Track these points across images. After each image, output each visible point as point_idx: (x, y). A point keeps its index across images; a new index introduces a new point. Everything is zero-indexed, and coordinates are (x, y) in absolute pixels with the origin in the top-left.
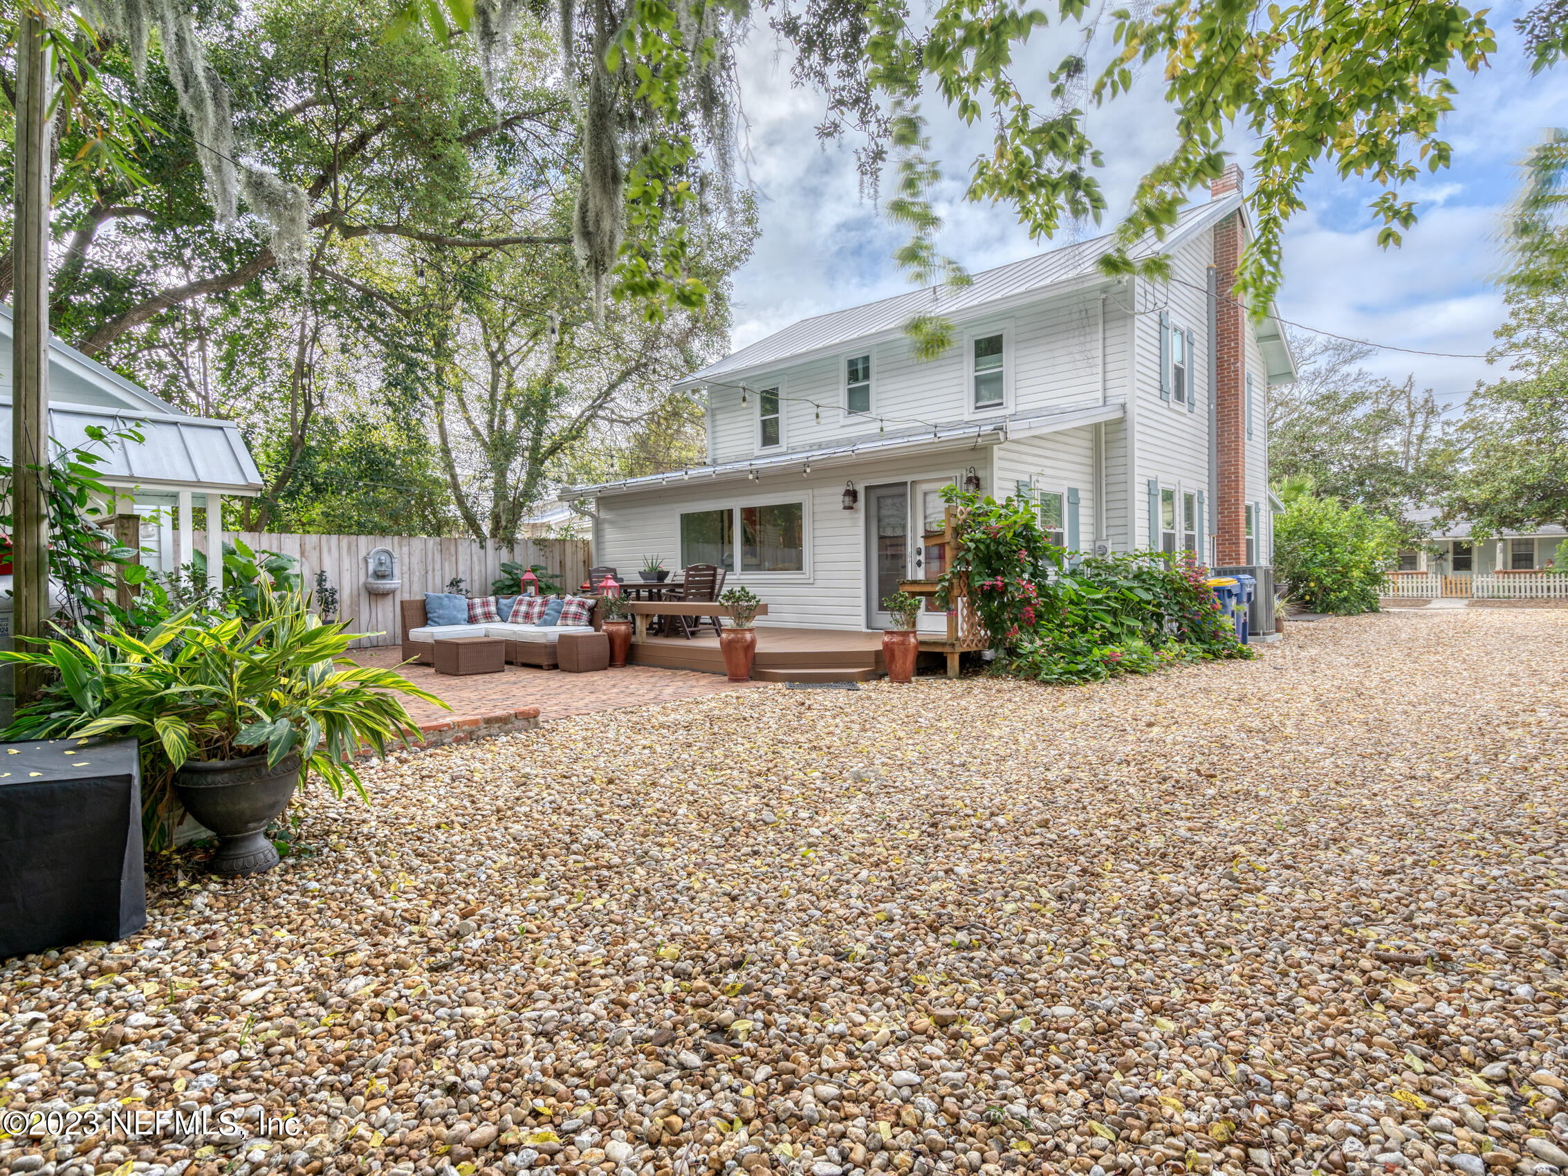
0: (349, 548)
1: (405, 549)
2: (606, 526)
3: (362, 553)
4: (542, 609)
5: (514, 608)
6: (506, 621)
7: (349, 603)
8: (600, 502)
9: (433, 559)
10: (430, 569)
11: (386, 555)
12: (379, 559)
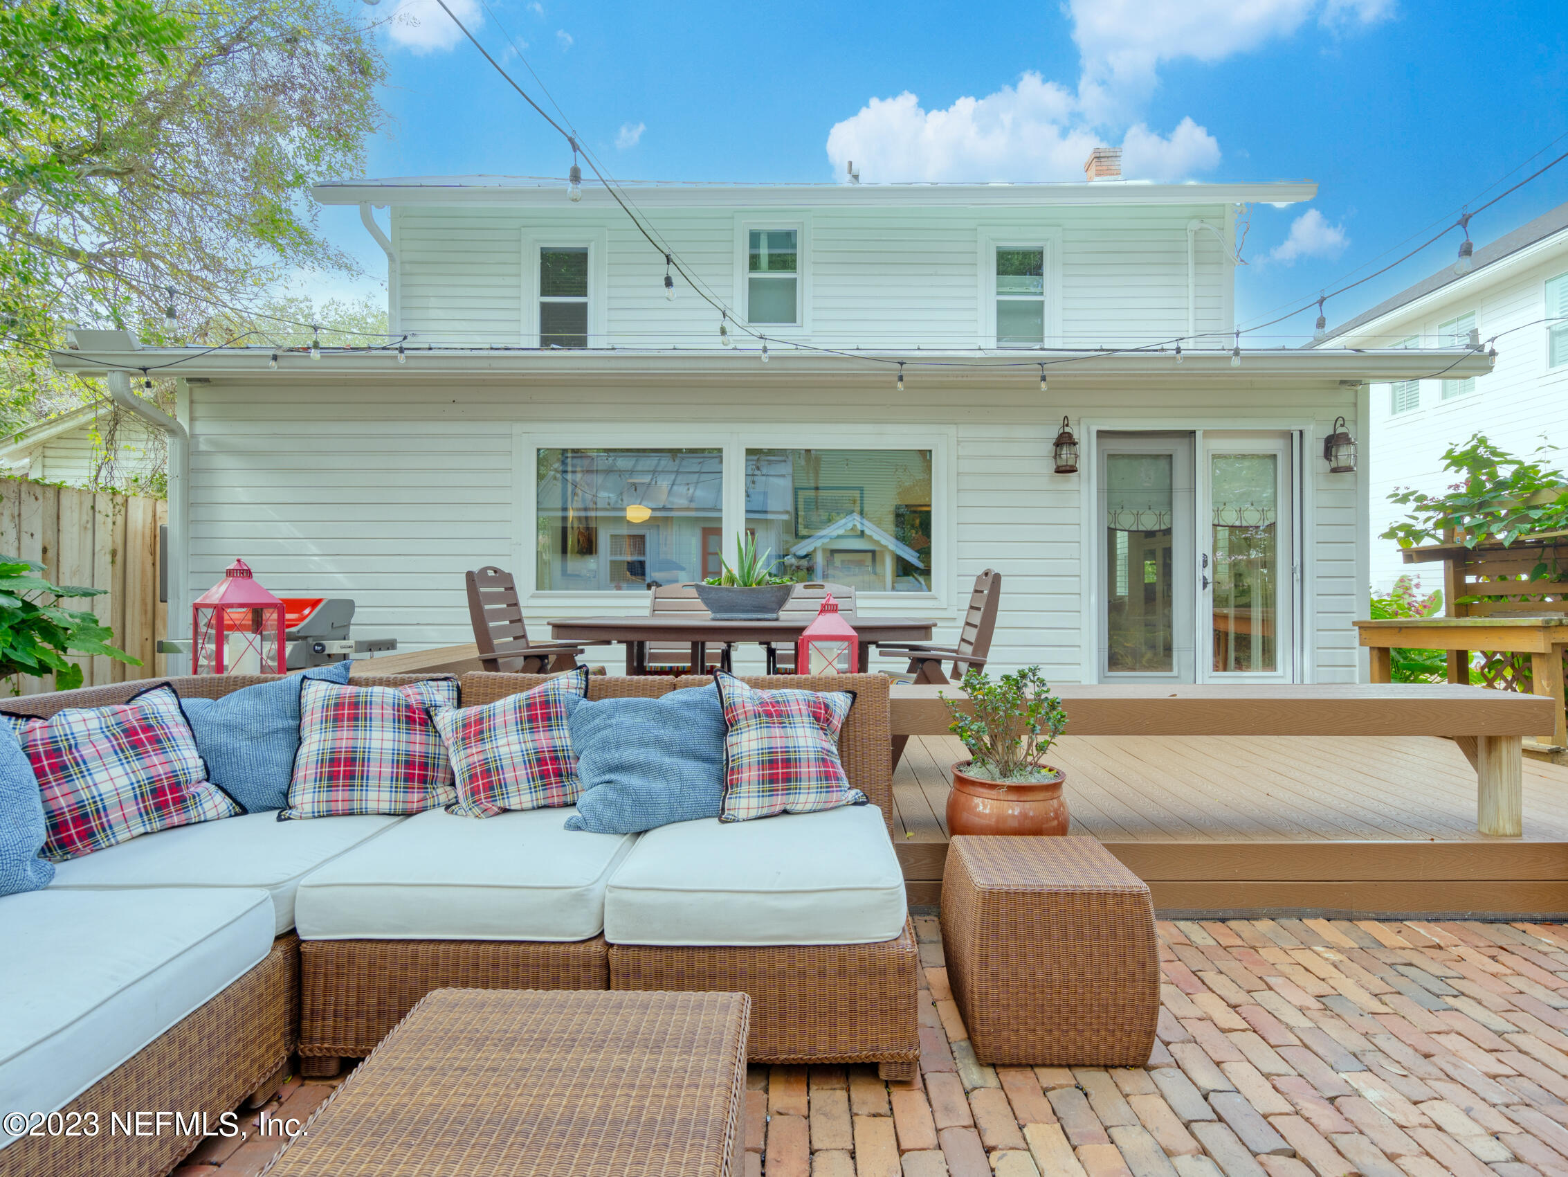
2: (222, 461)
4: (543, 740)
5: (315, 742)
6: (282, 806)
8: (201, 393)
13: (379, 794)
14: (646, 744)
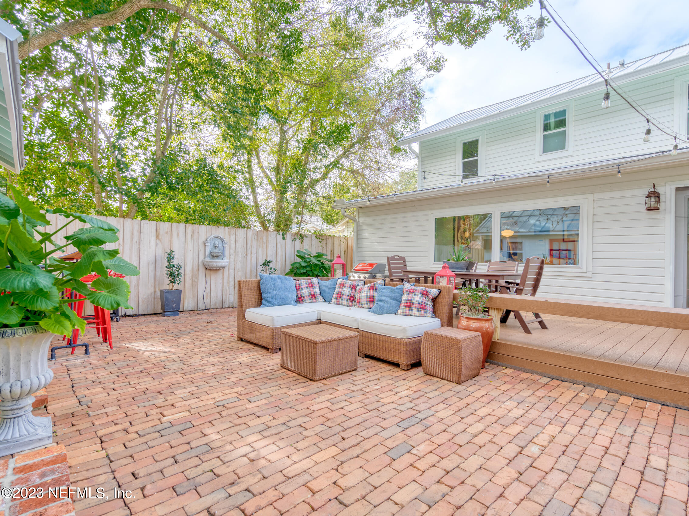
0: (193, 234)
1: (233, 237)
2: (365, 227)
3: (202, 239)
4: (371, 294)
5: (337, 290)
6: (330, 302)
7: (190, 275)
8: (361, 211)
9: (251, 245)
10: (249, 252)
11: (219, 240)
12: (214, 243)
13: (344, 301)
14: (387, 296)
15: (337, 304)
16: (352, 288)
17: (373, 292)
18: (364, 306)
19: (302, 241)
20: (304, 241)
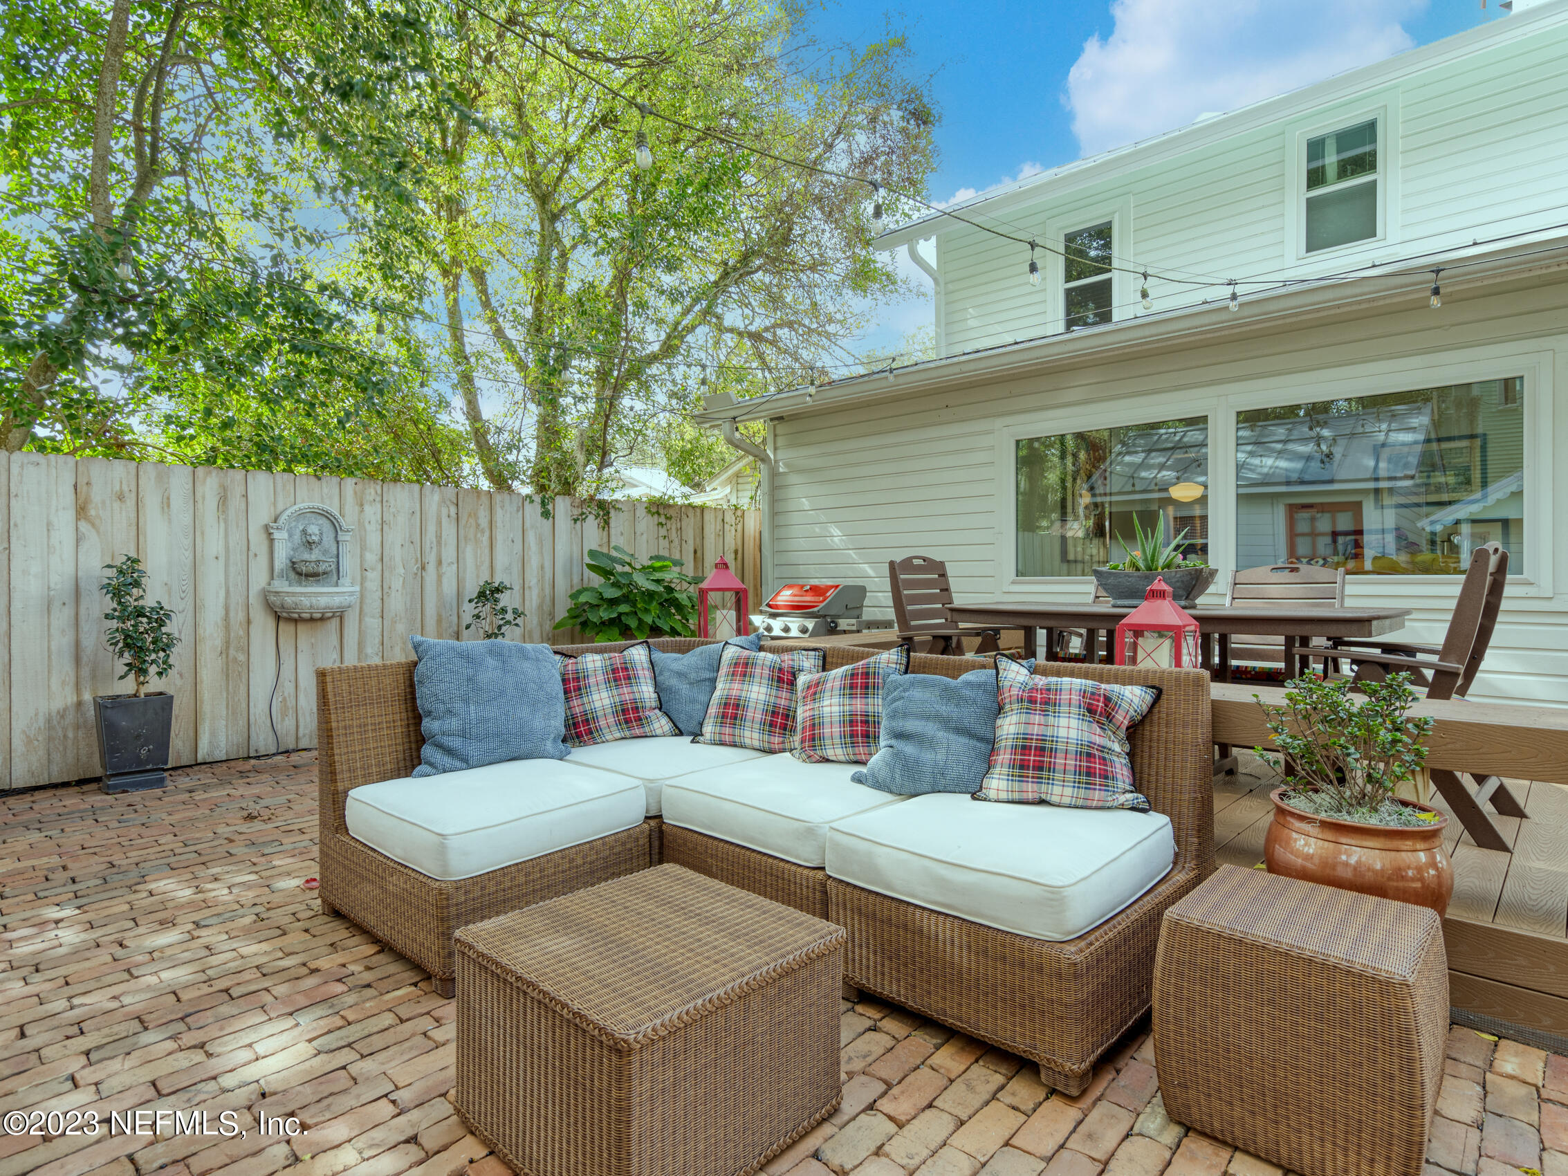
0: (223, 500)
1: (372, 512)
2: (793, 479)
3: (261, 515)
4: (859, 705)
5: (722, 688)
6: (696, 735)
7: (218, 642)
8: (781, 428)
9: (439, 537)
10: (431, 558)
11: (323, 521)
12: (304, 532)
13: (752, 735)
14: (927, 718)
15: (722, 743)
16: (780, 680)
17: (865, 696)
18: (830, 753)
19: (607, 523)
20: (612, 524)
